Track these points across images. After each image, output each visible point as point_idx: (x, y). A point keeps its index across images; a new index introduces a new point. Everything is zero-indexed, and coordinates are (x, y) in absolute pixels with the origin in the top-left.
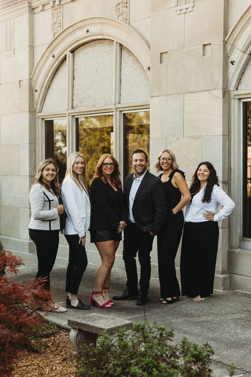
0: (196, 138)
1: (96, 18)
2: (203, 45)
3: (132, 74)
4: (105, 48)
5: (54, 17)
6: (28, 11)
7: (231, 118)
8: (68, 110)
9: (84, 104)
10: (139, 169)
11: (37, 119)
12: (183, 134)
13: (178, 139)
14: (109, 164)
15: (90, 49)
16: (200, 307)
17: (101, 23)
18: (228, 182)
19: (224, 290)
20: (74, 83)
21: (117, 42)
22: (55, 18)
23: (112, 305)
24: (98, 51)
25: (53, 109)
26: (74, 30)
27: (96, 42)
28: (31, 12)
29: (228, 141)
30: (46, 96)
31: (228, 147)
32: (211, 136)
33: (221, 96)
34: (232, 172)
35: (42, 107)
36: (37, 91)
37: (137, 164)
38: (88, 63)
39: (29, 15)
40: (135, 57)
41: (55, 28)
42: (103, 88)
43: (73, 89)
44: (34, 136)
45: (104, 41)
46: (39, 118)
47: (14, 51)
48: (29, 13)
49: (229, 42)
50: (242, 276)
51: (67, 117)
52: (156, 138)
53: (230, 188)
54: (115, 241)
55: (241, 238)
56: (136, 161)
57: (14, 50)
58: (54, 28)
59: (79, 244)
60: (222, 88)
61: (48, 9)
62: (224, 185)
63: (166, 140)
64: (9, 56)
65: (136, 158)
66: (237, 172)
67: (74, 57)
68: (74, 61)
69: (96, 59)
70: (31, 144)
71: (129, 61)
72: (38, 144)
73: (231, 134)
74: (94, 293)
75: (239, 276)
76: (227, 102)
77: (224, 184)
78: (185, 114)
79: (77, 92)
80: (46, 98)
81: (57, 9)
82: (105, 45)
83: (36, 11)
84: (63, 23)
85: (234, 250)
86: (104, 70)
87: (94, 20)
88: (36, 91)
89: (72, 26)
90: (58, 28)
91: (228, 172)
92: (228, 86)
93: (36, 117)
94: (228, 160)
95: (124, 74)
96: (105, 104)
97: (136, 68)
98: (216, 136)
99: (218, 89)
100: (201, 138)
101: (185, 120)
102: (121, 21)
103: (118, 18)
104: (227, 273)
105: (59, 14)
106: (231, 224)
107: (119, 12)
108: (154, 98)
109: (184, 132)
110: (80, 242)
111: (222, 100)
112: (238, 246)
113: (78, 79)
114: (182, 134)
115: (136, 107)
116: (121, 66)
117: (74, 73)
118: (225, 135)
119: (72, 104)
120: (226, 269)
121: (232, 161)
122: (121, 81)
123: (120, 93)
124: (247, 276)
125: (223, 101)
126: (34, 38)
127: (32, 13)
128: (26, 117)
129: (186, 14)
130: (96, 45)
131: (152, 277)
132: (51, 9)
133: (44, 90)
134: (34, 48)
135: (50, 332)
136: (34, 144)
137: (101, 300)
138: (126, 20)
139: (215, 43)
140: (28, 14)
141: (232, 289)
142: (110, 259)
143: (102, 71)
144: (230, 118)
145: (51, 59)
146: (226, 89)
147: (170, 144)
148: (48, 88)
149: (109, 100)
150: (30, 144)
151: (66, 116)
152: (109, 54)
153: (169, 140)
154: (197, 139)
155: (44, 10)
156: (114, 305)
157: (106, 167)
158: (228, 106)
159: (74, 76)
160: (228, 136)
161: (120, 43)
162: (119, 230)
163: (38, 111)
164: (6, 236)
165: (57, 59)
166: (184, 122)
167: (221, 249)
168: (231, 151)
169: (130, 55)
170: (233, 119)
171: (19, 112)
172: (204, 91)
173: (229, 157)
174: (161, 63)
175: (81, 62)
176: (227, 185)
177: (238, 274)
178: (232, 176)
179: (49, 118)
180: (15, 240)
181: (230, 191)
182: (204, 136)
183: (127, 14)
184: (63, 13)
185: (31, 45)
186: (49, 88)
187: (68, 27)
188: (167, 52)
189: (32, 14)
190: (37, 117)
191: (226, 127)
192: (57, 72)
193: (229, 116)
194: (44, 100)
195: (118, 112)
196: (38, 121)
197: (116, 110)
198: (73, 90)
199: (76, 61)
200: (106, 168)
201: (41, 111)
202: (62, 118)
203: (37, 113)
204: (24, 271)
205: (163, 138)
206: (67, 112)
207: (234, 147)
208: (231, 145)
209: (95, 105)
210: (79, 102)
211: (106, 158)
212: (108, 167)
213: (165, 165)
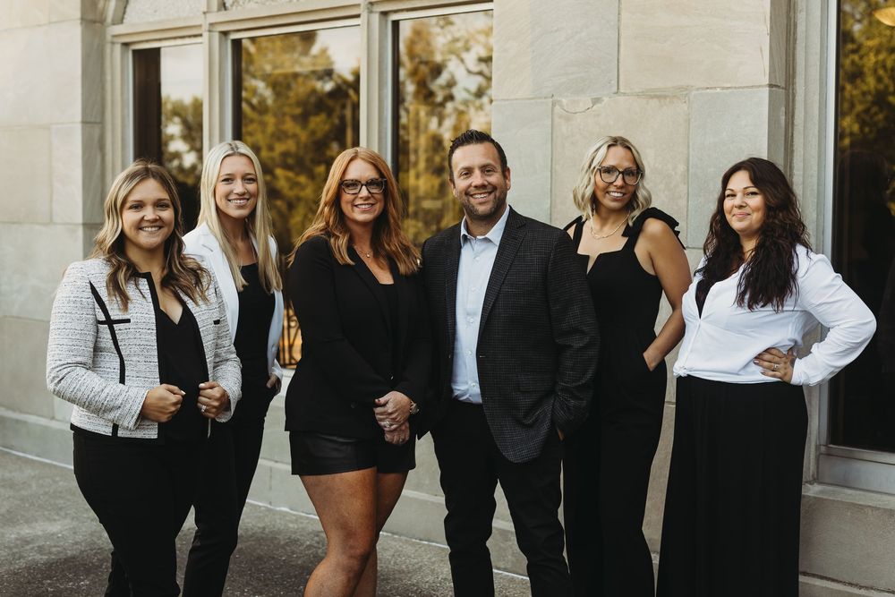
0: (665, 97)
7: (795, 25)
8: (208, 15)
10: (481, 204)
11: (108, 46)
12: (614, 82)
13: (596, 101)
14: (362, 185)
25: (158, 13)
29: (783, 109)
31: (783, 129)
32: (723, 88)
35: (125, 8)
37: (474, 184)
44: (99, 98)
46: (113, 43)
50: (829, 582)
51: (205, 38)
52: (516, 99)
55: (823, 449)
56: (468, 172)
63: (554, 105)
65: (466, 164)
66: (815, 215)
70: (90, 123)
72: (113, 124)
73: (794, 84)
75: (818, 582)
78: (623, 13)
93: (105, 37)
98: (744, 87)
100: (686, 98)
101: (622, 31)
109: (621, 78)
112: (813, 476)
114: (612, 82)
118: (775, 86)
124: (851, 584)
128: (72, 37)
131: (499, 569)
136: (100, 125)
144: (792, 27)
147: (568, 119)
150: (86, 123)
151: (201, 35)
153: (561, 106)
154: (668, 100)
157: (353, 196)
160: (785, 89)
163: (112, 20)
164: (14, 410)
166: (622, 42)
168: (793, 141)
170: (804, 29)
171: (50, 23)
177: (814, 575)
179: (147, 41)
180: (41, 426)
182: (698, 89)
190: (109, 38)
191: (781, 58)
193: (789, 18)
195: (376, 18)
196: (112, 51)
197: (368, 8)
200: (354, 200)
201: (120, 20)
202: (187, 41)
203: (109, 26)
204: (62, 543)
205: (540, 98)
206: (204, 22)
207: (805, 127)
208: (793, 123)
211: (351, 160)
212: (360, 196)
213: (616, 194)
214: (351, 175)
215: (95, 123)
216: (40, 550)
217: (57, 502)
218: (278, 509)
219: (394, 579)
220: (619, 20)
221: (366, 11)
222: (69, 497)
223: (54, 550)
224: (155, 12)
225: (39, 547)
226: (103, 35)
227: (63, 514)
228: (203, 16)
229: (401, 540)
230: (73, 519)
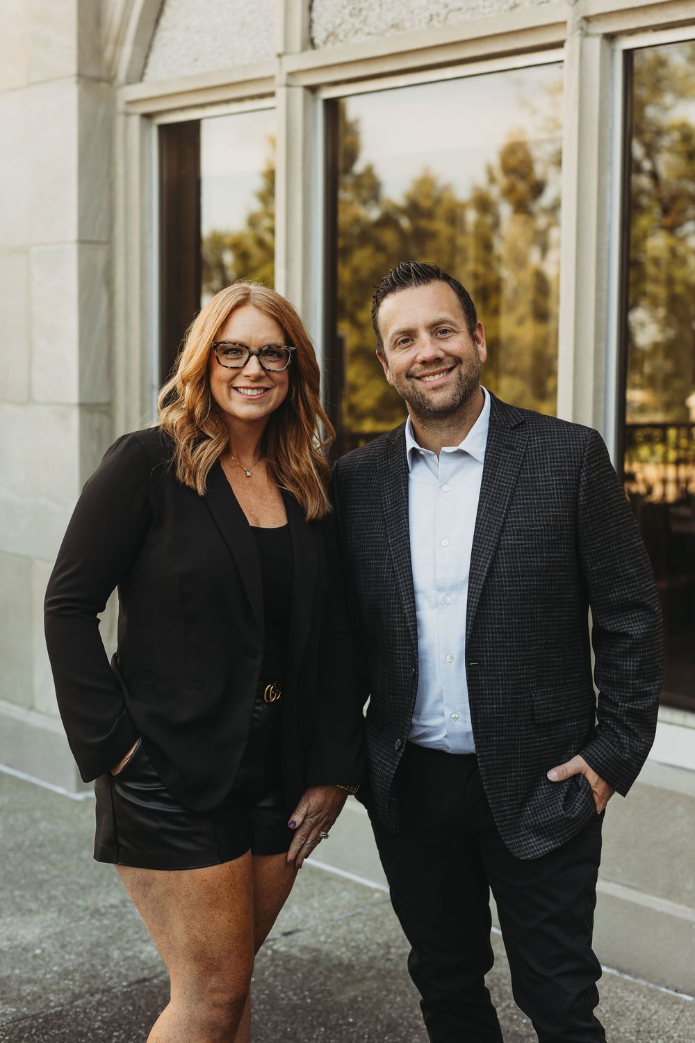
8: (285, 59)
9: (373, 18)
11: (120, 120)
25: (200, 61)
35: (147, 57)
44: (105, 203)
46: (127, 114)
70: (90, 242)
72: (127, 245)
93: (115, 105)
119: (307, 25)
128: (64, 104)
136: (107, 247)
150: (84, 242)
151: (272, 94)
163: (126, 77)
171: (30, 84)
179: (182, 109)
180: (14, 720)
190: (121, 106)
194: (157, 22)
195: (595, 44)
196: (126, 127)
197: (582, 29)
201: (139, 76)
202: (249, 105)
203: (119, 87)
206: (279, 71)
209: (442, 18)
210: (346, 12)
215: (98, 242)
221: (579, 32)
224: (196, 60)
226: (111, 102)
228: (277, 61)
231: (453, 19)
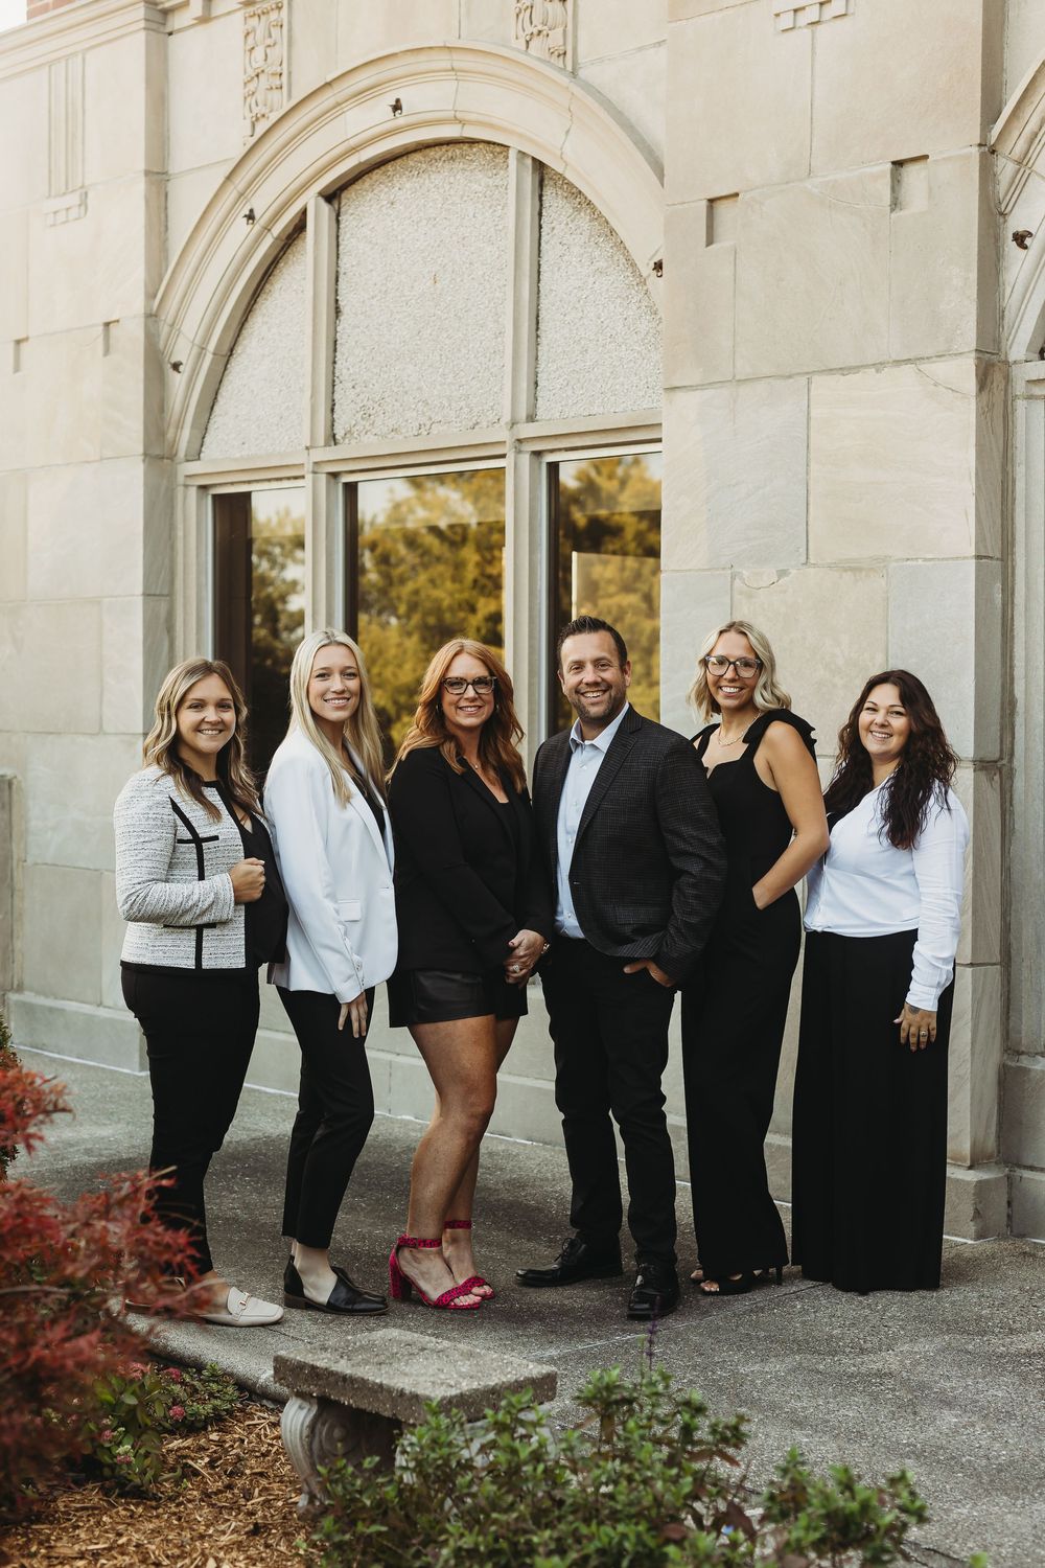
0: (860, 569)
1: (431, 48)
2: (894, 163)
3: (587, 293)
4: (470, 181)
5: (253, 48)
6: (142, 24)
7: (1014, 481)
8: (311, 451)
9: (378, 422)
10: (593, 704)
11: (180, 490)
12: (803, 550)
13: (782, 573)
14: (468, 684)
15: (408, 185)
16: (867, 1312)
17: (453, 69)
18: (999, 764)
19: (980, 1236)
20: (336, 332)
21: (524, 153)
22: (259, 53)
23: (484, 1297)
24: (441, 191)
25: (246, 445)
26: (339, 104)
27: (432, 153)
28: (155, 26)
29: (999, 585)
30: (220, 391)
31: (999, 611)
32: (925, 560)
33: (971, 384)
34: (1019, 720)
35: (204, 438)
36: (181, 368)
38: (400, 245)
39: (148, 43)
40: (600, 215)
41: (259, 96)
42: (464, 351)
43: (335, 357)
44: (167, 561)
45: (466, 147)
46: (186, 486)
47: (81, 195)
48: (145, 29)
49: (1005, 149)
51: (308, 481)
52: (690, 570)
53: (1011, 791)
54: (499, 1019)
57: (84, 190)
58: (253, 93)
59: (341, 1028)
60: (976, 350)
61: (229, 13)
62: (983, 776)
63: (733, 578)
64: (61, 217)
65: (575, 657)
66: (1042, 717)
67: (338, 221)
68: (338, 237)
69: (434, 226)
70: (154, 595)
71: (574, 236)
72: (185, 597)
73: (1013, 553)
74: (404, 1243)
76: (999, 410)
77: (981, 770)
78: (812, 465)
79: (351, 371)
80: (219, 398)
81: (268, 13)
82: (472, 167)
83: (178, 21)
84: (290, 73)
85: (1025, 1062)
86: (466, 276)
87: (422, 57)
88: (176, 367)
89: (328, 84)
90: (270, 94)
91: (1002, 717)
92: (1000, 343)
93: (176, 478)
94: (999, 666)
95: (551, 290)
96: (471, 424)
97: (605, 265)
98: (947, 559)
99: (955, 355)
100: (884, 571)
101: (810, 489)
102: (539, 59)
103: (527, 47)
104: (996, 1163)
105: (273, 35)
106: (1014, 946)
107: (531, 23)
108: (679, 395)
109: (810, 544)
110: (342, 1020)
111: (973, 401)
113: (356, 314)
114: (801, 550)
115: (603, 435)
116: (539, 257)
117: (337, 290)
118: (986, 557)
119: (330, 424)
120: (991, 1143)
121: (1019, 672)
122: (538, 323)
123: (533, 376)
125: (977, 409)
126: (169, 138)
127: (162, 29)
128: (133, 475)
129: (819, 27)
130: (434, 169)
132: (242, 11)
133: (212, 363)
134: (170, 184)
135: (205, 1409)
136: (168, 598)
137: (433, 1277)
138: (559, 56)
139: (944, 156)
140: (143, 34)
141: (1015, 1231)
142: (473, 1099)
143: (458, 280)
144: (1010, 483)
145: (240, 231)
146: (993, 354)
147: (750, 596)
148: (227, 354)
149: (486, 407)
150: (149, 595)
151: (303, 477)
152: (490, 207)
153: (743, 580)
154: (864, 573)
155: (213, 15)
156: (493, 1298)
157: (458, 697)
158: (1000, 430)
159: (337, 301)
160: (1002, 560)
161: (534, 159)
162: (511, 968)
163: (186, 455)
165: (267, 229)
166: (811, 499)
167: (969, 1057)
168: (1013, 625)
169: (579, 211)
170: (1023, 486)
171: (102, 459)
172: (898, 363)
173: (1004, 655)
174: (710, 242)
175: (370, 242)
176: (997, 778)
177: (1042, 1170)
178: (1016, 735)
179: (232, 483)
180: (83, 1014)
181: (1008, 804)
182: (897, 560)
183: (565, 31)
184: (290, 30)
185: (155, 170)
186: (231, 355)
187: (311, 91)
188: (737, 195)
189: (162, 35)
190: (181, 479)
191: (994, 523)
192: (267, 286)
193: (1004, 472)
194: (212, 408)
195: (525, 459)
196: (185, 498)
197: (516, 447)
198: (335, 362)
199: (348, 235)
200: (458, 701)
201: (196, 454)
202: (285, 484)
203: (180, 463)
204: (114, 1147)
205: (717, 569)
206: (307, 460)
207: (1027, 609)
208: (1013, 603)
209: (428, 427)
210: (359, 416)
211: (456, 655)
212: (466, 696)
213: (728, 690)
214: (457, 671)
215: (162, 595)
216: (88, 1152)
217: (107, 1107)
218: (399, 1117)
219: (533, 1186)
220: (807, 474)
221: (514, 449)
222: (122, 1102)
223: (105, 1152)
224: (244, 444)
225: (85, 1149)
226: (173, 475)
227: (115, 1118)
228: (306, 452)
229: (554, 1150)
230: (128, 1123)
231: (434, 431)
